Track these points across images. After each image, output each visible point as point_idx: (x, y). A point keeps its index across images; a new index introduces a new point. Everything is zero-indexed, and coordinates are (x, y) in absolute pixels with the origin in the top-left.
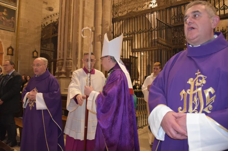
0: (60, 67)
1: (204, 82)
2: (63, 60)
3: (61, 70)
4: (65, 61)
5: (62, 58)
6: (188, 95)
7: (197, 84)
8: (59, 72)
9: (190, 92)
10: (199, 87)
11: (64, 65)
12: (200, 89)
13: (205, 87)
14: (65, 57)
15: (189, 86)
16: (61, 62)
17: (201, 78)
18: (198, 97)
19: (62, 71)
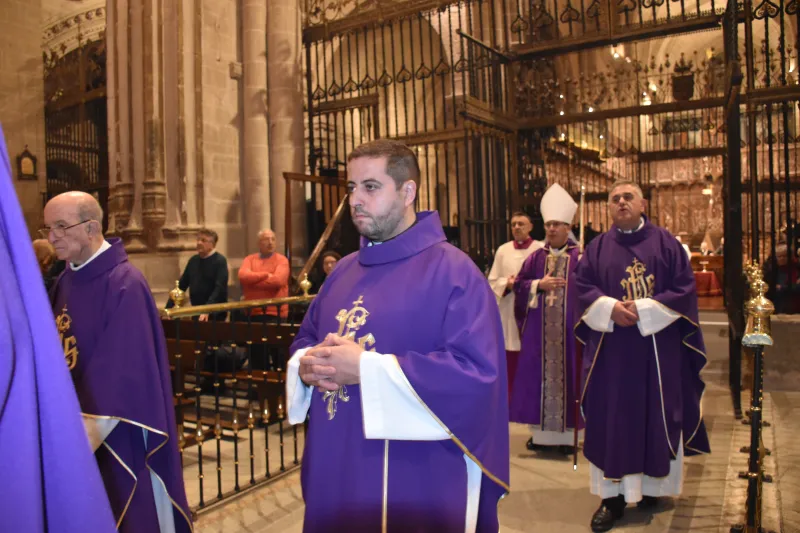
0: (123, 213)
1: (644, 270)
2: (131, 186)
3: (126, 224)
4: (139, 189)
5: (125, 180)
6: (631, 284)
7: (637, 272)
8: (121, 231)
9: (632, 280)
10: (639, 274)
11: (138, 205)
12: (641, 278)
13: (645, 275)
14: (139, 178)
15: (629, 275)
16: (123, 196)
17: (639, 266)
18: (641, 284)
19: (128, 228)
